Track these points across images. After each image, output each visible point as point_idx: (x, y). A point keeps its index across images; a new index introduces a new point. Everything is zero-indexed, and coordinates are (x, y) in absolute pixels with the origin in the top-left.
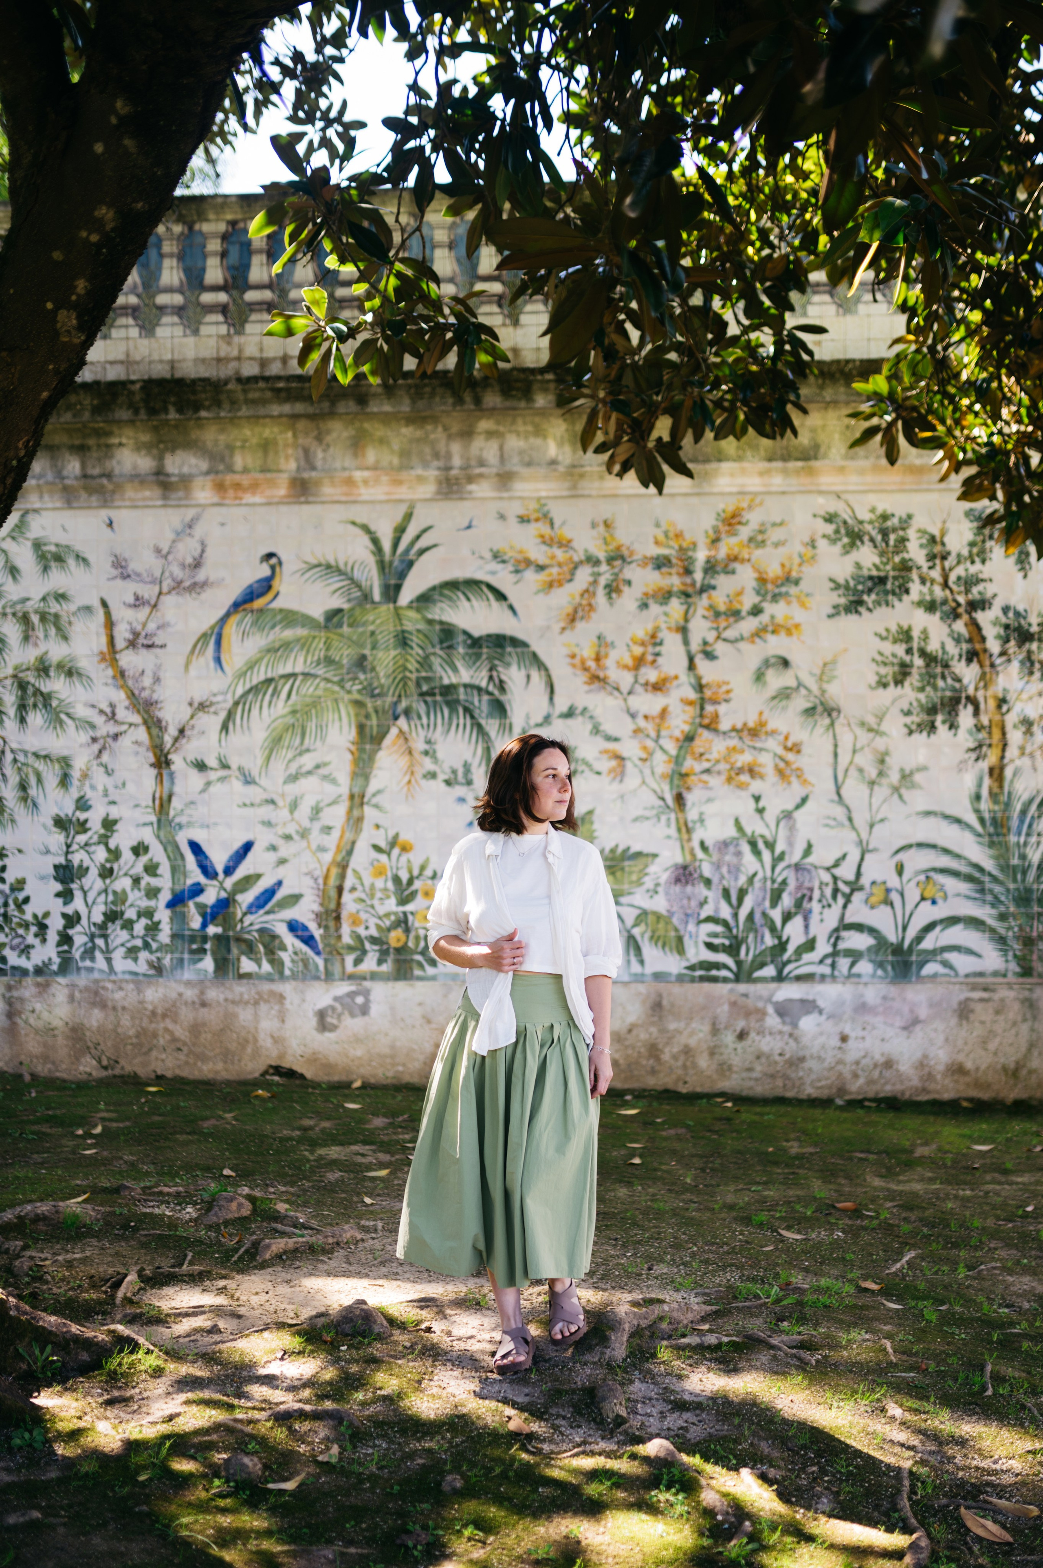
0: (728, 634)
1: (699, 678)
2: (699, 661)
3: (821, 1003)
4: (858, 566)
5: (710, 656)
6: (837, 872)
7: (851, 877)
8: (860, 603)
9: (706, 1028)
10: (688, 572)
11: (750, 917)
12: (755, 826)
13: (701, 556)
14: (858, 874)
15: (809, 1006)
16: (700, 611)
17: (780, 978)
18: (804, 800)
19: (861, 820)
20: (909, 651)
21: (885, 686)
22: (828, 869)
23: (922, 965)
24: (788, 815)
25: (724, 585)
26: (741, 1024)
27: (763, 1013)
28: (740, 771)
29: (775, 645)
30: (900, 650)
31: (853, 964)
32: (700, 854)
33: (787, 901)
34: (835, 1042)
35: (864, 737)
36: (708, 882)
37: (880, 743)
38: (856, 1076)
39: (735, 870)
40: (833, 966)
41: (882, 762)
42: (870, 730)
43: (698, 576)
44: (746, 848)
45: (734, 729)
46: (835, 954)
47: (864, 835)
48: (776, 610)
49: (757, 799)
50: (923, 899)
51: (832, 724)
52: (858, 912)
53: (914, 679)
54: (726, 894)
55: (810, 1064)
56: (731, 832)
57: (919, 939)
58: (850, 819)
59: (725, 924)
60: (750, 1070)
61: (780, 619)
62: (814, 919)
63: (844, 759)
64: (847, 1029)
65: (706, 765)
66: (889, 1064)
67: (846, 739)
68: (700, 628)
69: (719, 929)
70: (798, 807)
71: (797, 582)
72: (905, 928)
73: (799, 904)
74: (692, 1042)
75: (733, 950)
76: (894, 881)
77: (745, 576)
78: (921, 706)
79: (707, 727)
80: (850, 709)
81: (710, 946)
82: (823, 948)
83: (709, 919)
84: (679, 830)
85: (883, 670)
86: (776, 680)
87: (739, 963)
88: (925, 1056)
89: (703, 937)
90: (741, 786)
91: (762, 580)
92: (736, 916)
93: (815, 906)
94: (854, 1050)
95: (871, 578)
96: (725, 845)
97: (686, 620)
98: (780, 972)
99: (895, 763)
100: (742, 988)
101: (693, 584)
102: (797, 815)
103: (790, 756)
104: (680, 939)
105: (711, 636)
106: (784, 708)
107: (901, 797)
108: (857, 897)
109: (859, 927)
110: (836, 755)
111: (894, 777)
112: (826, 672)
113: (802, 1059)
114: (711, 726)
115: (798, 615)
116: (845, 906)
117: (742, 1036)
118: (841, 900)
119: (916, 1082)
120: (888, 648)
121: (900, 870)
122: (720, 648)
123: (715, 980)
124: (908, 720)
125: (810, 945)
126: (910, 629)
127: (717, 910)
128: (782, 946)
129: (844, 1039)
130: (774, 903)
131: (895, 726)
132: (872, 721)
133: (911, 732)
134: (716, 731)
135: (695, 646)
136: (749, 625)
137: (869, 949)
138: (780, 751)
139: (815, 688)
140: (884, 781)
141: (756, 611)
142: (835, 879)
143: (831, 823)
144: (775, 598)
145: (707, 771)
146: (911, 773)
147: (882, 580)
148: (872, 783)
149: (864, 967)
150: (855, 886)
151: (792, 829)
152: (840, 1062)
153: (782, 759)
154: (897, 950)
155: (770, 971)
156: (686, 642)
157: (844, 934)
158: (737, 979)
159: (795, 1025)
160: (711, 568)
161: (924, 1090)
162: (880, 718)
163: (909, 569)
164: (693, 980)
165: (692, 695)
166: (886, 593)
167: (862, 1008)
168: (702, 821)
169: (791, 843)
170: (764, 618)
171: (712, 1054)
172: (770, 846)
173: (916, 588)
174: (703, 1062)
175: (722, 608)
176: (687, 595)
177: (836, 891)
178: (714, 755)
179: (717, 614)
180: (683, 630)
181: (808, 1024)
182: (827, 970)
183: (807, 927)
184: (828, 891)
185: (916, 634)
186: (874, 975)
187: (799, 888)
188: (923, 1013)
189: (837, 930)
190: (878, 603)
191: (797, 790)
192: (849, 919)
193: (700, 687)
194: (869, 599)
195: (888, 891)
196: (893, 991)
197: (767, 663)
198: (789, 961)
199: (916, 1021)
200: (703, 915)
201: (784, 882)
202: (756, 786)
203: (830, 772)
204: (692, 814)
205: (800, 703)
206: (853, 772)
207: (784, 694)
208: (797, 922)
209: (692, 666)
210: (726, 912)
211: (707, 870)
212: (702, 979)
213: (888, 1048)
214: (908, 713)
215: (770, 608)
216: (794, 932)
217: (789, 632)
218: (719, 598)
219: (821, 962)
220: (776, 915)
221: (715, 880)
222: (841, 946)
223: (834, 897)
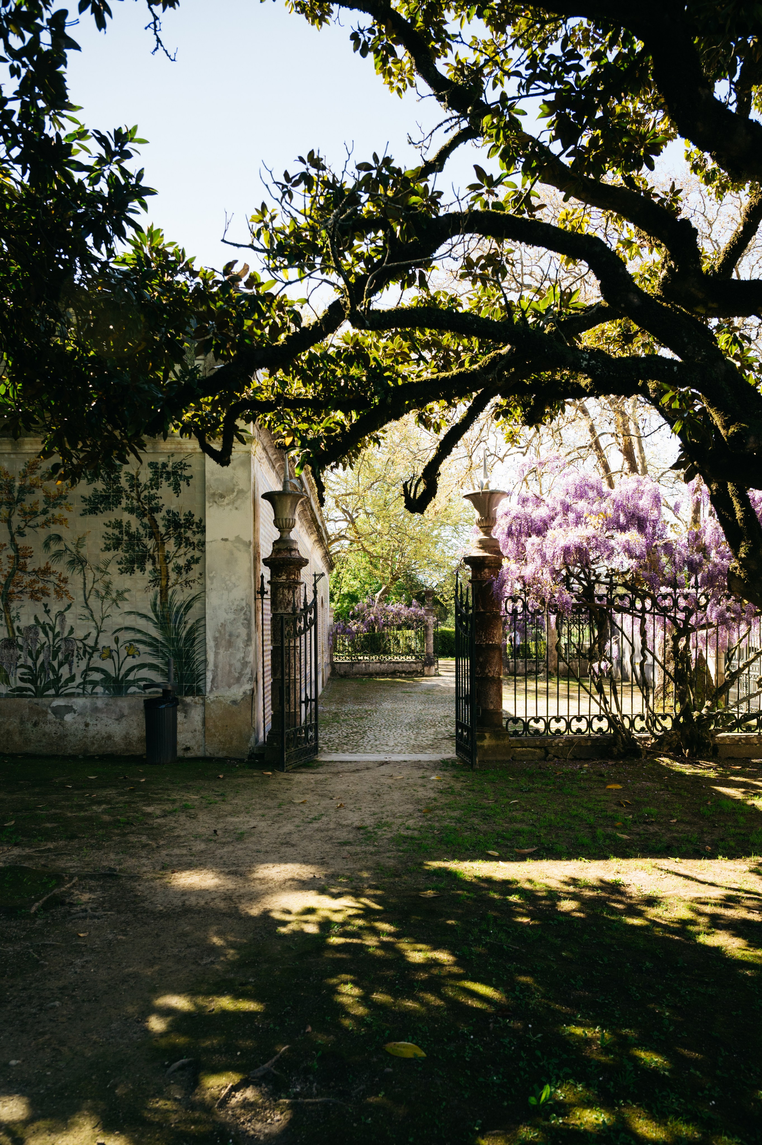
0: (30, 523)
1: (16, 545)
2: (16, 536)
3: (75, 707)
4: (95, 490)
5: (22, 534)
6: (85, 642)
7: (92, 644)
8: (97, 508)
9: (18, 721)
10: (10, 492)
11: (43, 664)
12: (43, 618)
13: (17, 484)
14: (96, 643)
15: (69, 709)
16: (17, 512)
17: (57, 695)
18: (69, 606)
19: (97, 616)
20: (121, 532)
21: (109, 550)
22: (81, 641)
23: (128, 688)
24: (61, 614)
25: (29, 500)
26: (35, 718)
27: (47, 713)
28: (37, 592)
29: (55, 529)
30: (116, 532)
31: (93, 688)
32: (17, 634)
33: (60, 656)
34: (82, 727)
35: (98, 575)
36: (21, 648)
37: (107, 578)
38: (93, 744)
39: (35, 640)
40: (84, 689)
41: (108, 587)
42: (102, 571)
43: (16, 494)
44: (40, 631)
45: (34, 571)
46: (85, 683)
47: (99, 624)
48: (56, 512)
49: (46, 606)
50: (128, 655)
51: (83, 569)
52: (97, 661)
53: (124, 546)
54: (30, 654)
55: (71, 738)
56: (32, 622)
57: (127, 674)
58: (92, 616)
59: (29, 668)
60: (40, 741)
61: (57, 515)
62: (75, 665)
63: (89, 586)
64: (88, 720)
65: (20, 589)
66: (109, 737)
67: (90, 575)
68: (17, 520)
69: (26, 671)
70: (66, 610)
71: (65, 498)
72: (119, 670)
73: (66, 658)
74: (11, 728)
75: (33, 682)
76: (114, 646)
77: (40, 494)
78: (127, 559)
79: (20, 570)
80: (92, 561)
81: (22, 679)
82: (79, 680)
83: (22, 666)
84: (6, 622)
85: (108, 542)
86: (55, 547)
87: (36, 688)
88: (128, 733)
89: (18, 675)
90: (38, 600)
91: (47, 497)
92: (35, 664)
93: (75, 659)
94: (92, 730)
95: (102, 496)
96: (29, 628)
97: (10, 517)
98: (57, 692)
99: (114, 587)
100: (35, 700)
101: (13, 498)
102: (66, 614)
103: (62, 585)
104: (7, 677)
105: (22, 525)
106: (59, 561)
107: (117, 605)
108: (96, 655)
109: (97, 670)
110: (85, 584)
111: (114, 595)
112: (80, 542)
113: (66, 736)
114: (23, 569)
115: (66, 514)
116: (89, 659)
117: (35, 724)
118: (87, 656)
119: (123, 746)
120: (110, 531)
121: (117, 640)
122: (27, 530)
123: (25, 696)
124: (120, 567)
125: (72, 678)
126: (121, 521)
127: (26, 661)
128: (58, 678)
129: (87, 725)
130: (54, 659)
131: (114, 569)
132: (102, 566)
133: (122, 573)
134: (25, 572)
135: (14, 530)
136: (41, 519)
137: (102, 680)
138: (57, 582)
139: (74, 550)
140: (109, 597)
141: (45, 512)
142: (84, 645)
143: (82, 617)
144: (54, 506)
145: (21, 592)
146: (122, 593)
147: (107, 497)
148: (103, 598)
149: (99, 689)
150: (95, 649)
151: (63, 620)
152: (85, 737)
153: (58, 586)
154: (116, 680)
155: (52, 692)
156: (10, 527)
157: (90, 673)
158: (36, 696)
159: (62, 719)
160: (22, 490)
161: (127, 750)
162: (107, 565)
163: (121, 492)
164: (13, 696)
165: (12, 554)
166: (110, 503)
167: (95, 709)
168: (18, 617)
169: (63, 628)
170: (49, 516)
171: (21, 734)
172: (52, 629)
173: (124, 502)
174: (16, 738)
175: (28, 510)
176: (10, 504)
177: (85, 651)
178: (24, 584)
179: (25, 514)
180: (9, 522)
181: (68, 718)
182: (81, 691)
183: (71, 669)
184: (81, 652)
185: (124, 524)
186: (104, 693)
187: (66, 650)
188: (126, 712)
189: (85, 671)
190: (105, 509)
191: (66, 601)
192: (92, 665)
193: (17, 550)
194: (101, 506)
195: (111, 651)
196: (111, 701)
197: (50, 538)
198: (62, 687)
199: (122, 716)
200: (19, 664)
201: (59, 647)
202: (45, 599)
203: (82, 592)
204: (13, 614)
205: (67, 558)
206: (93, 592)
207: (58, 555)
208: (66, 667)
209: (13, 540)
210: (30, 662)
211: (20, 641)
212: (18, 696)
213: (108, 729)
214: (120, 563)
215: (53, 511)
216: (65, 671)
217: (61, 523)
218: (27, 506)
219: (78, 687)
220: (55, 664)
221: (25, 646)
222: (88, 679)
223: (84, 655)
